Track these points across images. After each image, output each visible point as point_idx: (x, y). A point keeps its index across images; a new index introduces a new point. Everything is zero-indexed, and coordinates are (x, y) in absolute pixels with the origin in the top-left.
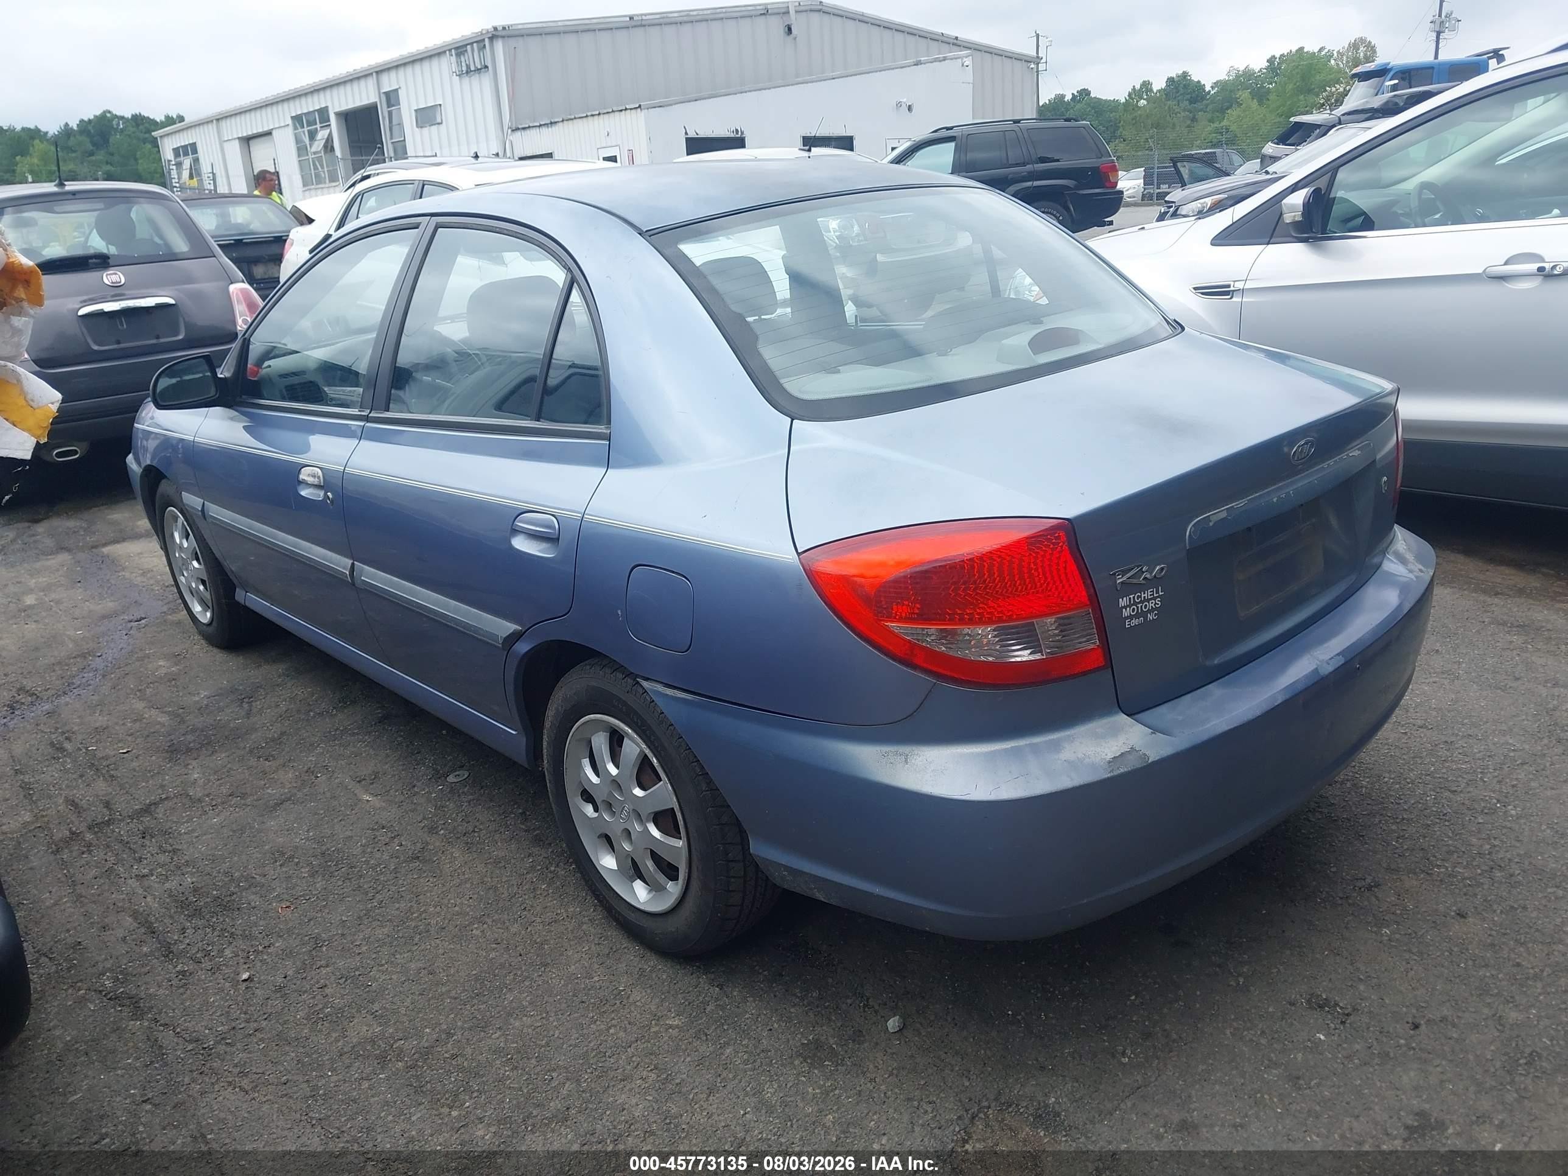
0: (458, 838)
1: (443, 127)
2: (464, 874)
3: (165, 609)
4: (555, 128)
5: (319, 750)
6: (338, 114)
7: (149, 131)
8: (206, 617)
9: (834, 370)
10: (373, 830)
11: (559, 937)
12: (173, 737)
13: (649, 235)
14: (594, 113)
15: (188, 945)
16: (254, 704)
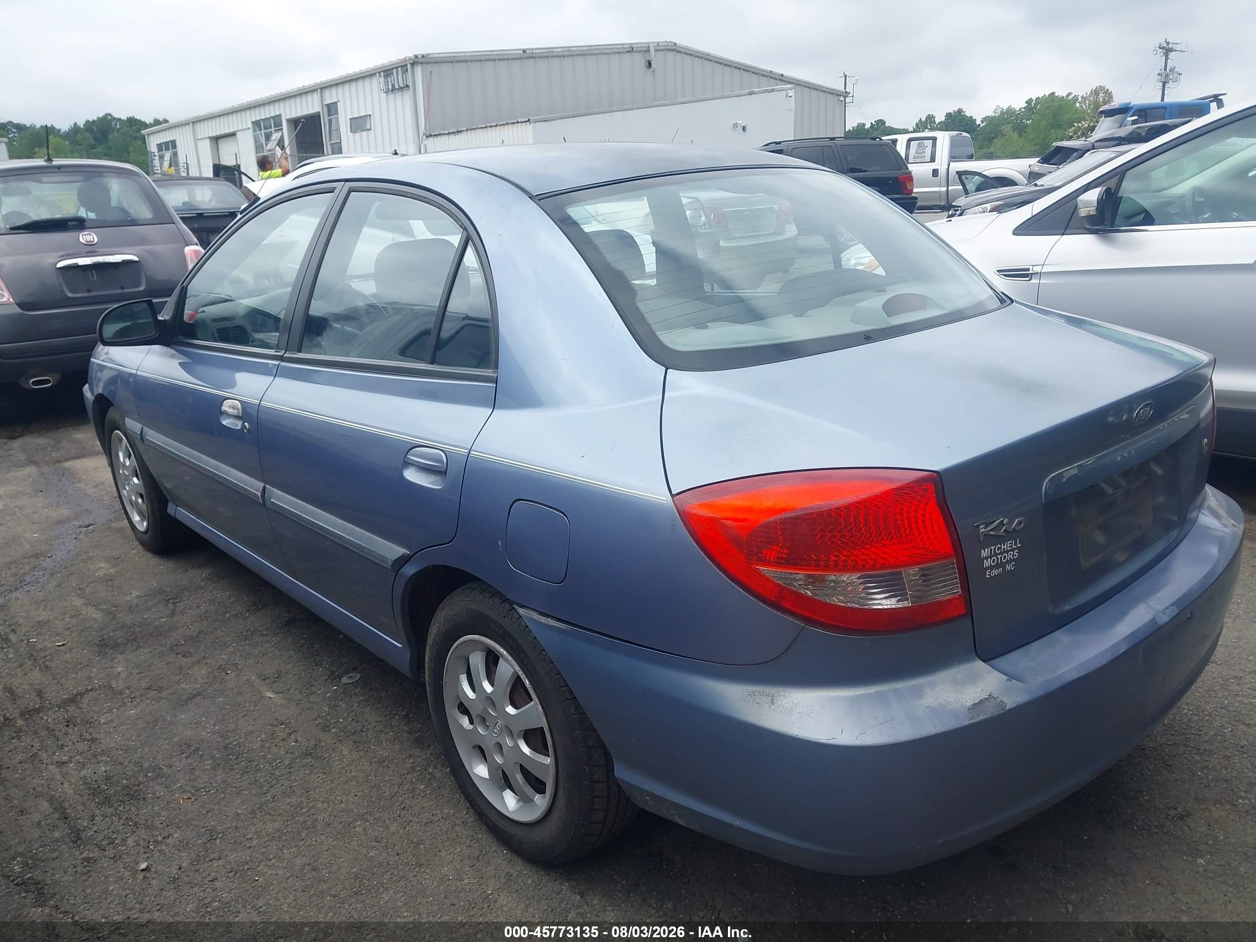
0: (348, 736)
1: (371, 133)
2: (351, 772)
3: (111, 517)
4: (460, 136)
5: (231, 649)
6: (289, 121)
7: (139, 131)
8: (142, 526)
9: (702, 326)
10: (272, 725)
11: (435, 838)
12: (104, 633)
13: (539, 199)
14: (492, 125)
15: (96, 832)
16: (178, 604)
